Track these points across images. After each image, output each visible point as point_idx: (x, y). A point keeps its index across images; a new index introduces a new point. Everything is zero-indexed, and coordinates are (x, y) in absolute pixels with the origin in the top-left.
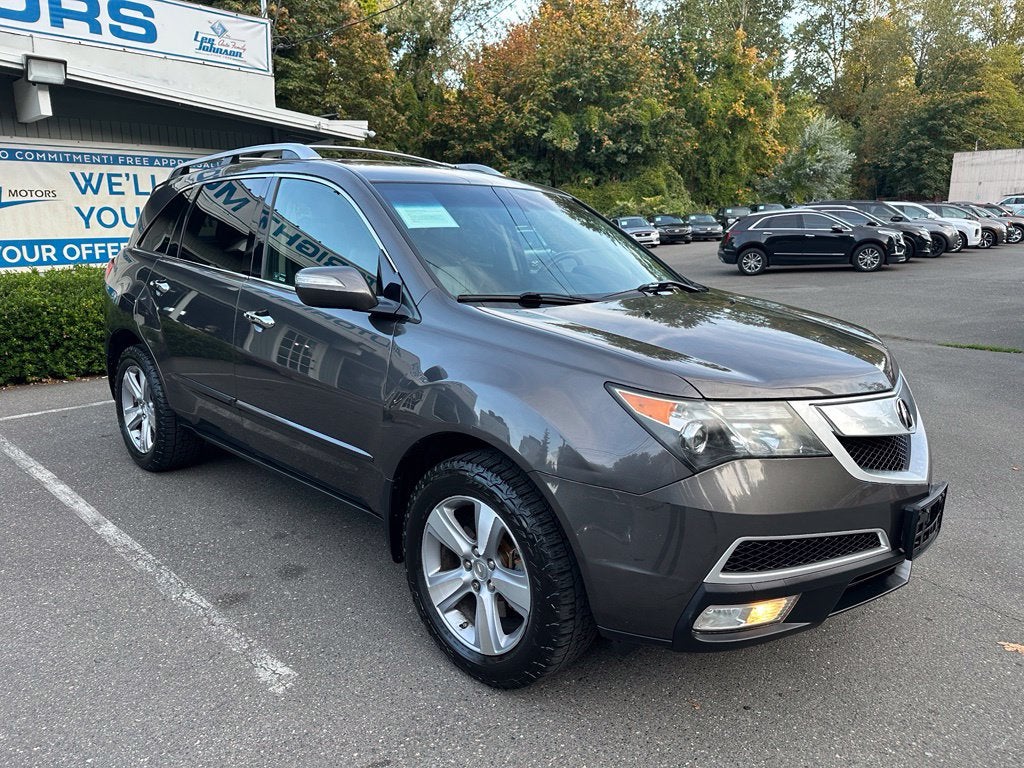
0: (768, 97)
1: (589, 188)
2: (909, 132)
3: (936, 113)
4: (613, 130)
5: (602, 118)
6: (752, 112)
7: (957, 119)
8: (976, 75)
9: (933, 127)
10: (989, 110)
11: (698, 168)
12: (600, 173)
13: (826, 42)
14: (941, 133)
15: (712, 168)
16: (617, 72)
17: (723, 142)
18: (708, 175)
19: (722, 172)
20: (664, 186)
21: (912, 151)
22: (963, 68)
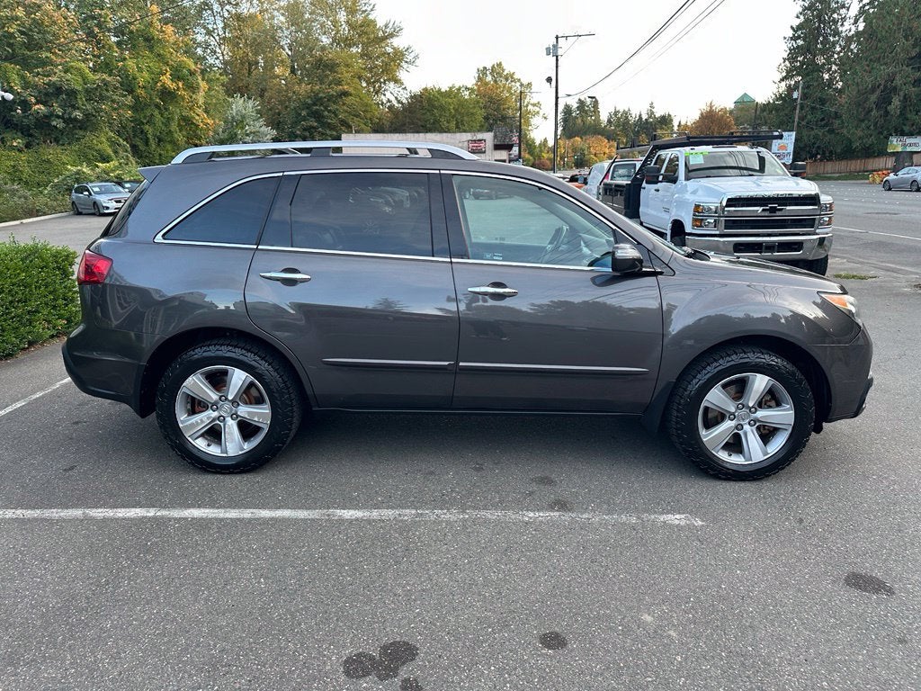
0: (192, 73)
1: (20, 151)
2: (300, 114)
3: (317, 100)
4: (40, 92)
5: (23, 78)
6: (180, 85)
7: (333, 107)
8: (337, 72)
9: (317, 111)
10: (349, 100)
11: (135, 136)
12: (31, 135)
13: (210, 27)
14: (323, 117)
15: (149, 136)
16: (31, 30)
17: (156, 112)
18: (147, 142)
19: (160, 140)
20: (110, 151)
21: (305, 130)
22: (326, 66)
